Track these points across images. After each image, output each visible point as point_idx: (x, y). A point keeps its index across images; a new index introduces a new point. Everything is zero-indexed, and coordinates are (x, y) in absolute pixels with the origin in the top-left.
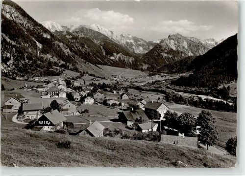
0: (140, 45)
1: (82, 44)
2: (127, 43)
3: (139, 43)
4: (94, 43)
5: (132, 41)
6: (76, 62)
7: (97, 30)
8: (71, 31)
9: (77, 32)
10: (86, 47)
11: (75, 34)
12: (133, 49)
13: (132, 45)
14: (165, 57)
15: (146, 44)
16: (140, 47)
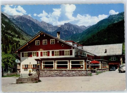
0: (50, 27)
1: (21, 25)
2: (44, 26)
3: (50, 26)
4: (28, 25)
5: (47, 25)
6: (23, 35)
7: (29, 19)
8: (14, 18)
9: (18, 19)
10: (23, 27)
11: (17, 20)
12: (47, 29)
14: (63, 34)
15: (53, 27)
16: (50, 28)
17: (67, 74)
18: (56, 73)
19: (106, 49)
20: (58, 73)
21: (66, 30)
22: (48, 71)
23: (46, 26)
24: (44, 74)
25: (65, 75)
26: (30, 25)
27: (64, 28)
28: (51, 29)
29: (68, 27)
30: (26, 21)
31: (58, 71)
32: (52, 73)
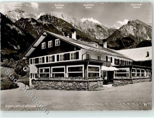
0: (101, 31)
12: (95, 35)
14: (124, 42)
17: (63, 87)
18: (52, 84)
19: (148, 52)
20: (54, 85)
21: (130, 35)
22: (44, 82)
23: (93, 29)
24: (40, 85)
25: (61, 88)
26: (61, 29)
27: (126, 31)
28: (102, 34)
29: (135, 28)
30: (55, 22)
31: (53, 82)
32: (48, 84)
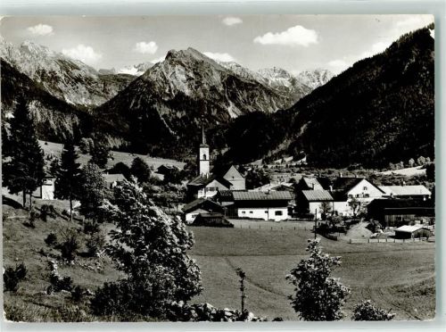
0: (78, 80)
2: (42, 74)
3: (75, 72)
5: (57, 69)
13: (57, 79)
14: (165, 116)
15: (95, 77)
16: (79, 84)
21: (181, 95)
23: (53, 72)
27: (166, 82)
28: (82, 88)
29: (191, 75)
